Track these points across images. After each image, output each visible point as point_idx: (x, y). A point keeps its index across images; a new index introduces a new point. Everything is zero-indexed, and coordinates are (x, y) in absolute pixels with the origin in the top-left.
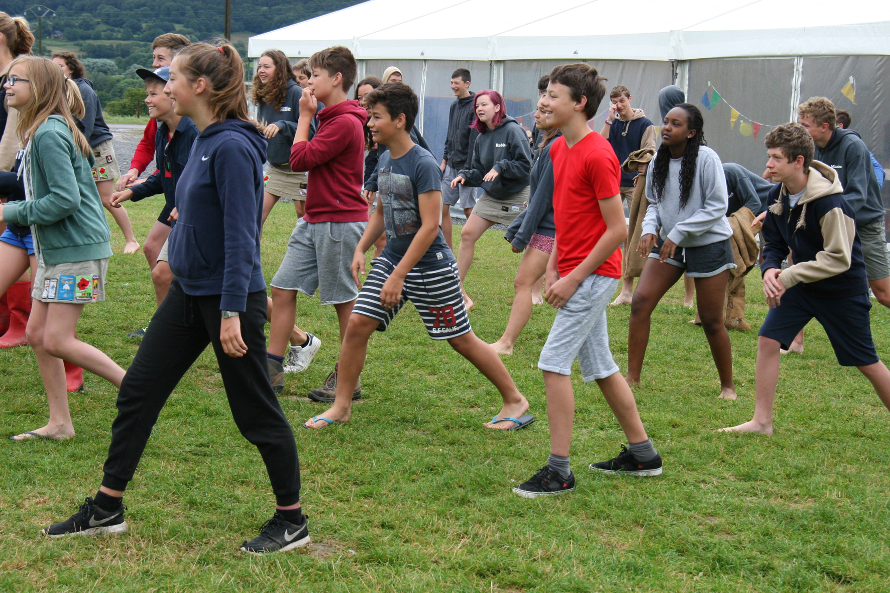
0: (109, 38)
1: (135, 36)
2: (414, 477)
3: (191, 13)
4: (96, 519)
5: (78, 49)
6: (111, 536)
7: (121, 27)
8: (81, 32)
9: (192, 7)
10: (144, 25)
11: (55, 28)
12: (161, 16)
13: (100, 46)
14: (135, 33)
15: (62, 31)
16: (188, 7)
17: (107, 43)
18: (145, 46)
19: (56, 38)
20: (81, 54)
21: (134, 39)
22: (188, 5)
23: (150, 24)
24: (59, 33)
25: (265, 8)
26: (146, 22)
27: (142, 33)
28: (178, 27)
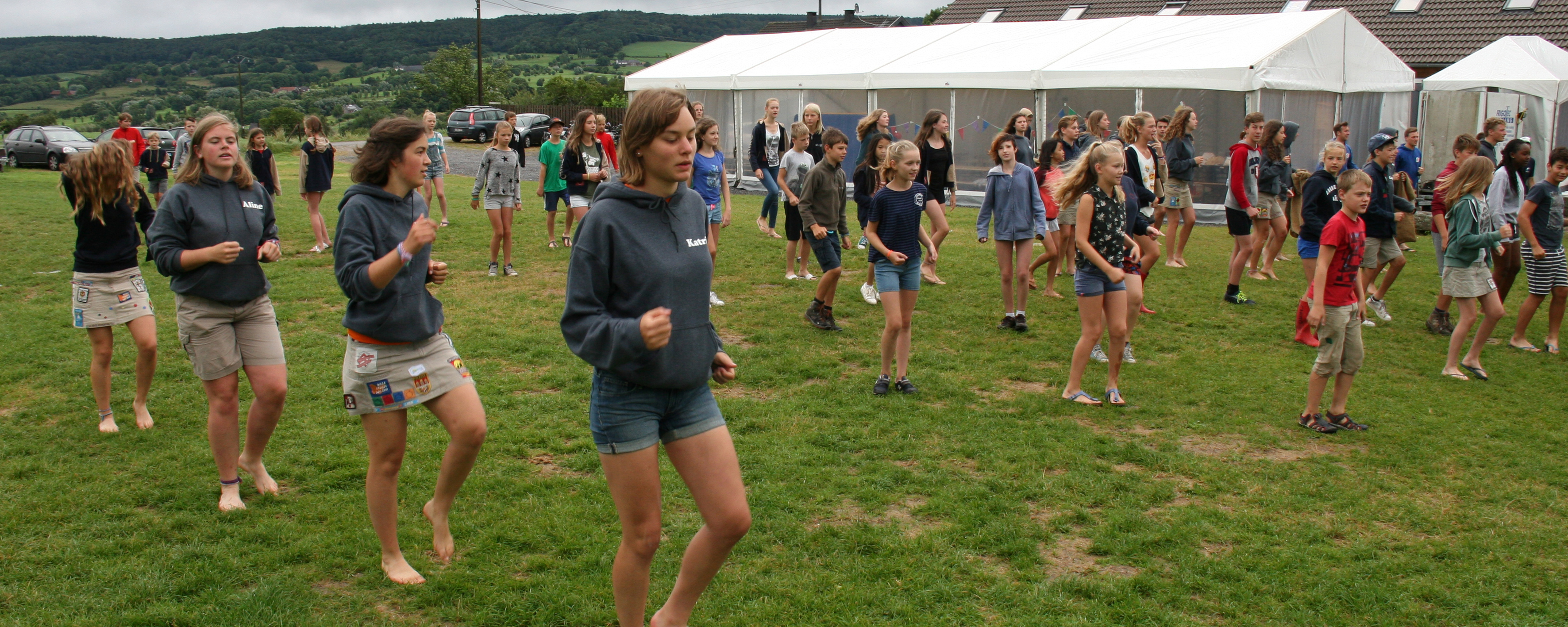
0: (231, 72)
3: (289, 50)
5: (209, 81)
8: (210, 69)
10: (255, 61)
11: (192, 68)
13: (225, 79)
15: (197, 69)
16: (286, 46)
17: (230, 76)
18: (258, 75)
19: (193, 75)
20: (212, 85)
23: (259, 59)
24: (195, 72)
25: (342, 42)
28: (280, 60)
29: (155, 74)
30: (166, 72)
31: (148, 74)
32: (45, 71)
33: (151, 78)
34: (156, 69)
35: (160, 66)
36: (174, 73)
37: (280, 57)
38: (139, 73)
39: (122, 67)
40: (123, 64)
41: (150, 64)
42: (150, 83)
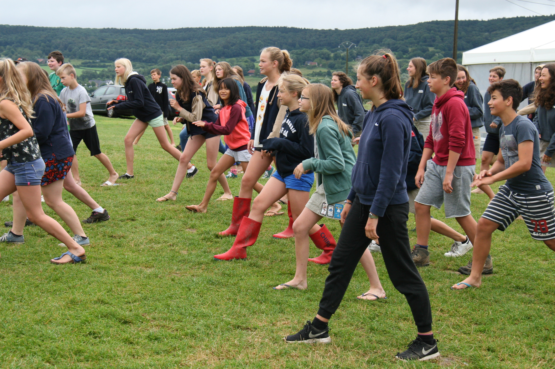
1: (404, 56)
2: (515, 322)
3: (439, 39)
4: (313, 333)
6: (321, 344)
7: (396, 51)
9: (440, 36)
10: (410, 49)
11: (358, 54)
12: (421, 43)
14: (404, 54)
16: (437, 37)
21: (404, 58)
22: (438, 35)
23: (414, 48)
24: (360, 57)
25: (487, 34)
26: (411, 47)
27: (409, 54)
28: (431, 49)
29: (328, 58)
30: (336, 57)
31: (323, 58)
32: (246, 54)
33: (324, 62)
34: (329, 55)
35: (333, 52)
36: (343, 58)
37: (431, 46)
38: (316, 57)
39: (303, 52)
40: (304, 49)
41: (325, 50)
42: (324, 66)
